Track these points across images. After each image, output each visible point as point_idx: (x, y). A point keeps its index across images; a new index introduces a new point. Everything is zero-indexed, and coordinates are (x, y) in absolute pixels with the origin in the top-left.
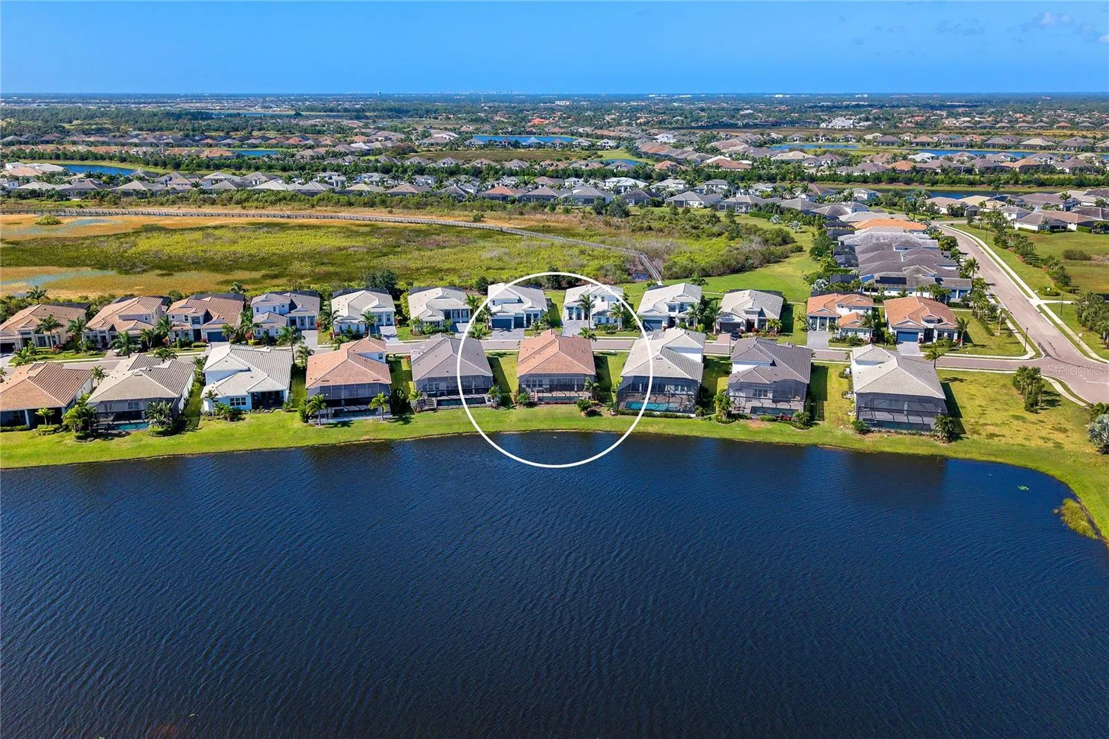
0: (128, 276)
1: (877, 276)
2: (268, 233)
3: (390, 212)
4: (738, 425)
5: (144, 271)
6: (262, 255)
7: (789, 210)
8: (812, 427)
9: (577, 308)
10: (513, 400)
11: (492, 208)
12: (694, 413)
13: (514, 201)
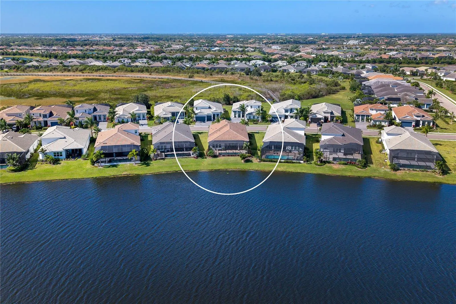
0: (20, 100)
1: (386, 97)
2: (91, 82)
3: (150, 74)
4: (327, 167)
5: (29, 97)
6: (87, 91)
7: (336, 72)
8: (367, 167)
9: (238, 112)
10: (205, 154)
11: (198, 73)
12: (302, 161)
13: (208, 70)
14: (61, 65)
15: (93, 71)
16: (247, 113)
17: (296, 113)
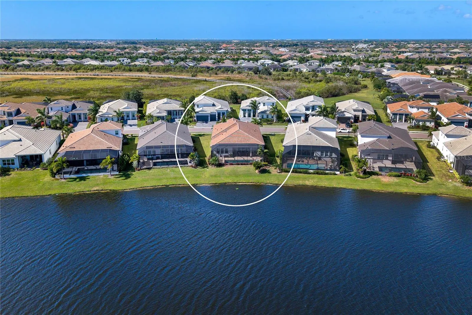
2: (83, 81)
3: (150, 74)
4: (373, 180)
5: (7, 96)
6: (75, 89)
7: (354, 71)
8: (428, 181)
9: (248, 110)
10: (207, 162)
11: (201, 72)
12: (338, 171)
13: (213, 69)
14: (54, 64)
15: (88, 71)
16: (259, 111)
17: (320, 112)
